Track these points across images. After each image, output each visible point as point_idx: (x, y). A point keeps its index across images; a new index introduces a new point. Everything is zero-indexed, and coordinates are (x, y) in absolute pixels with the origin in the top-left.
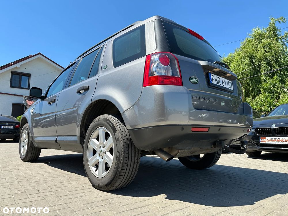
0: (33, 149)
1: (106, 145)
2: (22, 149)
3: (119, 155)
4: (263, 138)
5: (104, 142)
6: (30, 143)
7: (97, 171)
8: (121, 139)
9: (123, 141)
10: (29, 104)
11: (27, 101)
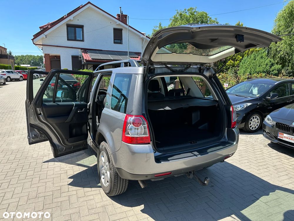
3: (111, 180)
4: (281, 134)
5: (106, 163)
7: (104, 179)
8: (112, 170)
9: (114, 171)
10: (85, 58)
11: (83, 54)
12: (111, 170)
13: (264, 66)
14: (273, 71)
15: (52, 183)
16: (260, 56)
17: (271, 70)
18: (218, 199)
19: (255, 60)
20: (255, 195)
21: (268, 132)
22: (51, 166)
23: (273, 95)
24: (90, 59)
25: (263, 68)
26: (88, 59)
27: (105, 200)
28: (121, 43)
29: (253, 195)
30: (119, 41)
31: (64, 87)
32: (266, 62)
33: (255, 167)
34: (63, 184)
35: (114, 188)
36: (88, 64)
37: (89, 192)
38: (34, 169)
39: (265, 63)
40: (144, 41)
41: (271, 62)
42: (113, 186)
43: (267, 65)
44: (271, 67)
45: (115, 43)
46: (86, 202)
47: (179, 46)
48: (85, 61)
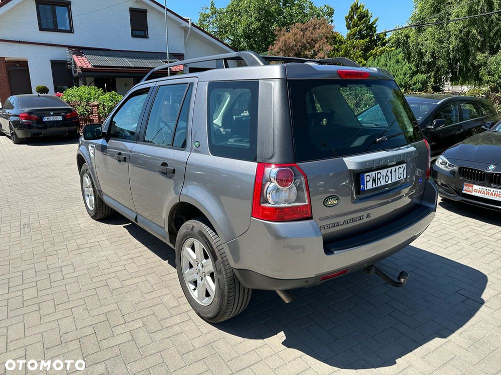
0: (104, 207)
1: (206, 266)
2: (88, 200)
3: (222, 292)
4: (469, 186)
5: (202, 260)
6: (97, 198)
7: (196, 291)
8: (224, 273)
9: (227, 276)
10: (79, 64)
11: (75, 57)
12: (221, 274)
13: (402, 76)
14: (414, 84)
15: (84, 309)
16: (394, 60)
17: (412, 82)
18: (406, 305)
19: (386, 66)
20: (460, 292)
21: (442, 184)
22: (70, 275)
23: (437, 122)
24: (90, 66)
25: (400, 79)
26: (85, 66)
27: (206, 331)
28: (145, 36)
29: (459, 292)
30: (143, 33)
31: (46, 120)
32: (404, 69)
33: (438, 244)
34: (109, 308)
35: (229, 307)
36: (85, 76)
37: (168, 320)
38: (34, 284)
39: (403, 71)
40: (189, 33)
41: (411, 69)
42: (225, 304)
43: (405, 74)
44: (411, 77)
45: (133, 36)
46: (169, 340)
47: (247, 42)
48: (79, 71)
